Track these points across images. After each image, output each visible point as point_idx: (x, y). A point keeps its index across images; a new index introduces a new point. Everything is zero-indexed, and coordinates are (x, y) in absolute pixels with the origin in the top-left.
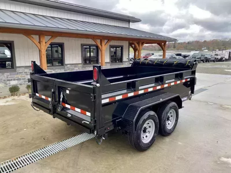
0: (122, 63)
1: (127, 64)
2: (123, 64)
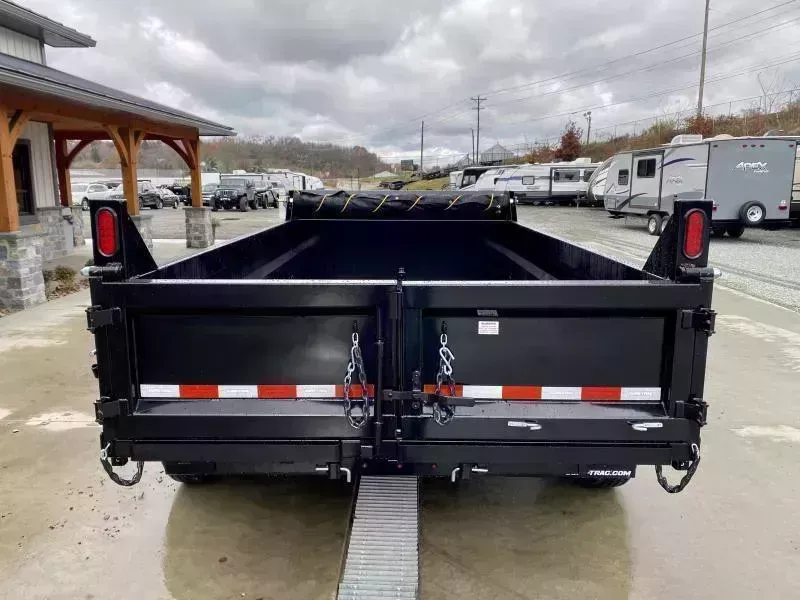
0: (30, 217)
1: (54, 218)
2: (37, 222)
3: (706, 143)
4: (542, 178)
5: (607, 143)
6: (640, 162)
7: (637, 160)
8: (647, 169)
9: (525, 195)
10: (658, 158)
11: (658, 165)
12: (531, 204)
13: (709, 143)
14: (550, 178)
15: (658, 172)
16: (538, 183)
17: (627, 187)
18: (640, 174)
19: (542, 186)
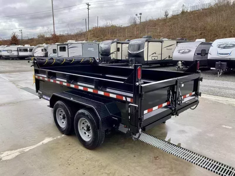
3: (81, 43)
4: (14, 51)
5: (27, 40)
6: (60, 47)
7: (59, 47)
8: (63, 49)
9: (9, 56)
10: (66, 46)
11: (67, 48)
12: (9, 59)
13: (82, 43)
14: (18, 51)
15: (67, 50)
16: (13, 52)
17: (57, 54)
18: (60, 51)
19: (15, 53)
